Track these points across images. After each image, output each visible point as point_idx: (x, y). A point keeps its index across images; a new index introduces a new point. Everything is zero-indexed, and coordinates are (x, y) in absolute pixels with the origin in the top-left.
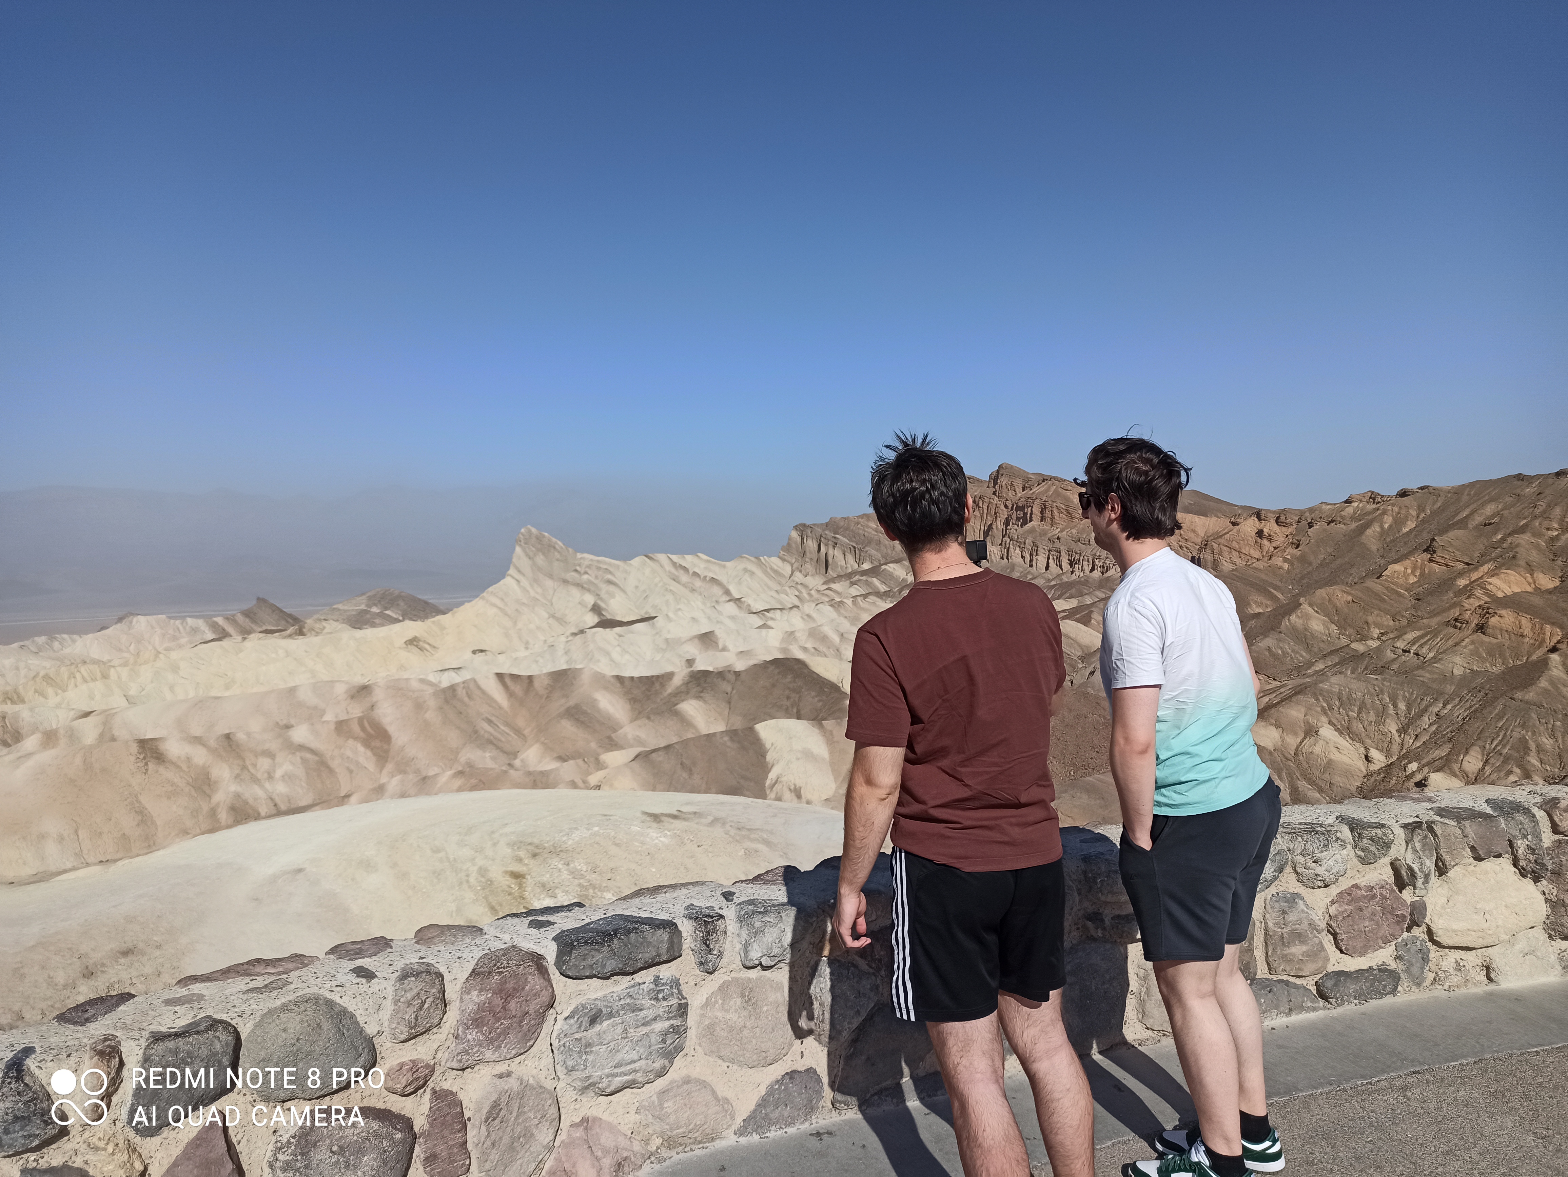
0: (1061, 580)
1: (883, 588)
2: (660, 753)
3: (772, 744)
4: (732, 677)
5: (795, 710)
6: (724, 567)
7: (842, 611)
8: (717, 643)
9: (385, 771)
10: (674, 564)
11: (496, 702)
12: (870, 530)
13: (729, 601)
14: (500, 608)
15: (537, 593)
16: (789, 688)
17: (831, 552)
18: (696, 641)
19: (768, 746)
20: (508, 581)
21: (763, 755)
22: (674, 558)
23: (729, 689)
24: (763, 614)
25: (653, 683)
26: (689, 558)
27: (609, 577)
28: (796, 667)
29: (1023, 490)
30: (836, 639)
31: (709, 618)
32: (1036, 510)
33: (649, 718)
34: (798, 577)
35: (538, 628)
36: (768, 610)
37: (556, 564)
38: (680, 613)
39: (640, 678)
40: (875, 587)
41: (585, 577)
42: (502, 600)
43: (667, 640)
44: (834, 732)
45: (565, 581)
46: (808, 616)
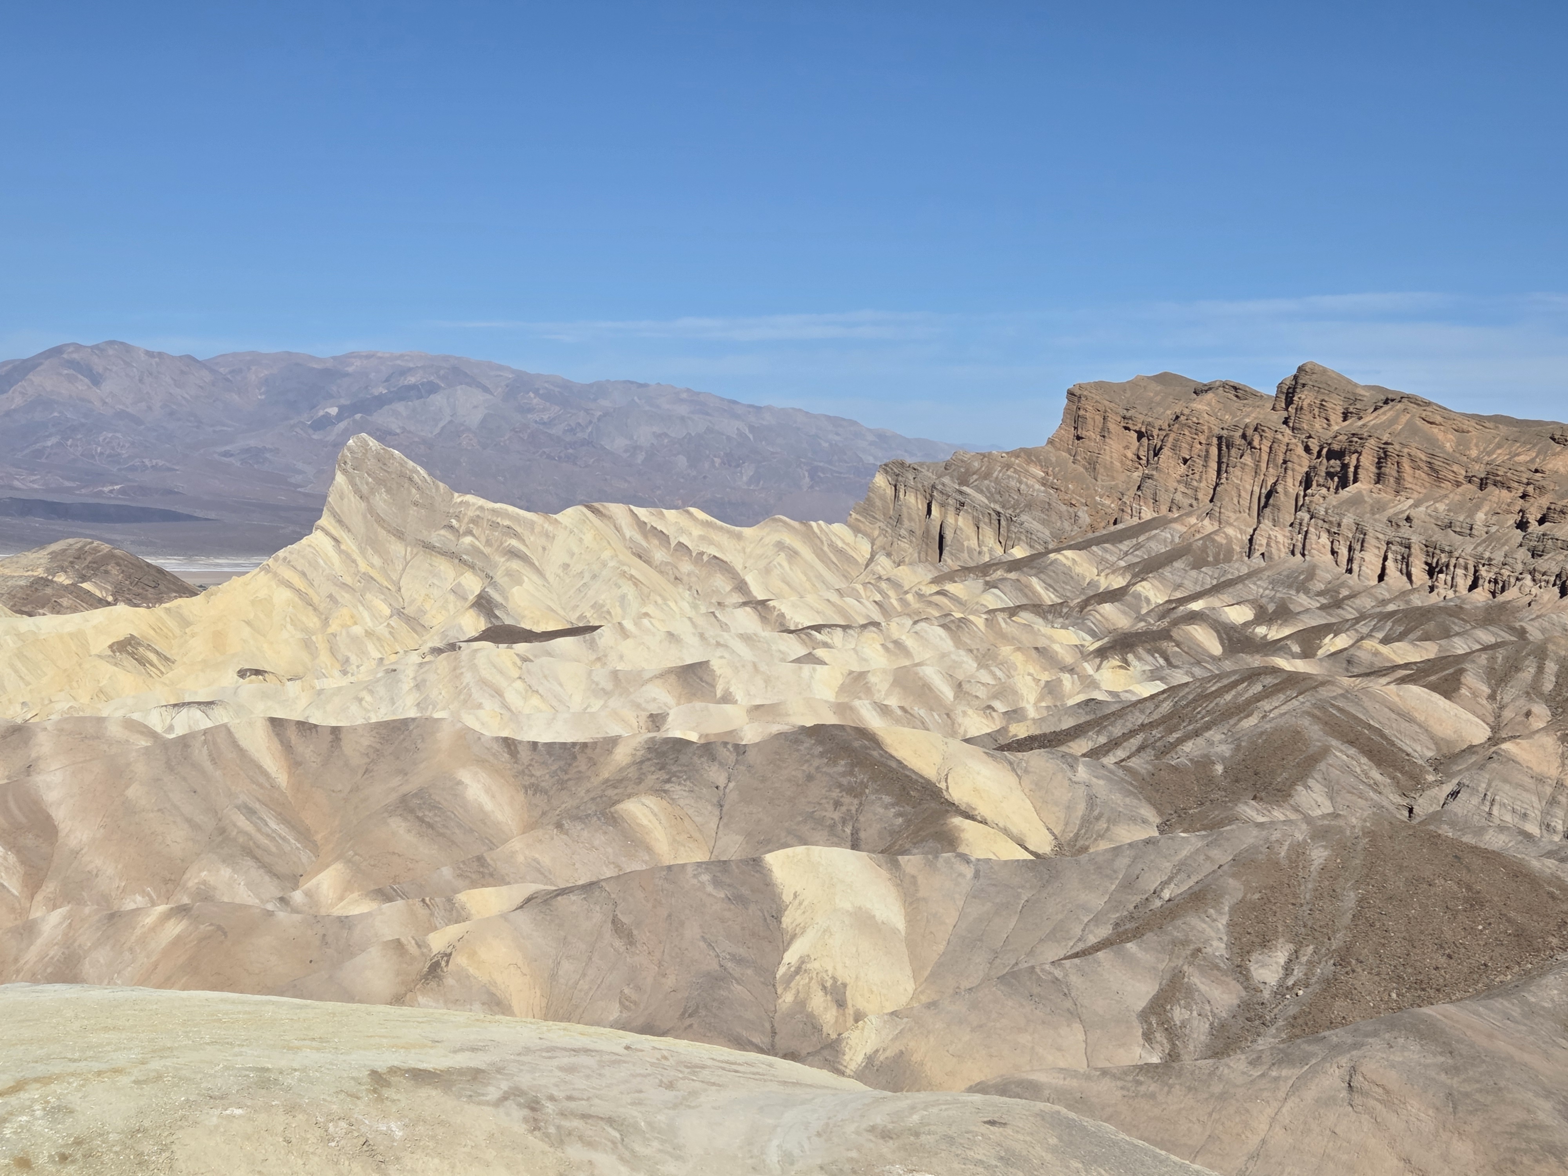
0: (1408, 602)
1: (1049, 597)
2: (573, 897)
3: (795, 895)
4: (732, 758)
5: (848, 830)
6: (739, 537)
7: (966, 639)
8: (713, 686)
9: (39, 897)
10: (641, 525)
11: (266, 774)
12: (1031, 482)
13: (745, 604)
14: (298, 591)
15: (372, 566)
16: (840, 786)
17: (950, 519)
18: (672, 678)
19: (787, 897)
20: (317, 539)
21: (777, 918)
22: (642, 513)
23: (721, 780)
24: (809, 635)
25: (575, 758)
26: (671, 514)
27: (514, 542)
28: (856, 744)
29: (1345, 420)
30: (947, 692)
31: (702, 636)
32: (1368, 461)
33: (559, 826)
34: (883, 565)
35: (369, 634)
36: (818, 628)
37: (413, 511)
38: (646, 621)
39: (550, 746)
40: (1034, 592)
41: (468, 540)
42: (304, 574)
43: (615, 674)
44: (921, 880)
45: (428, 547)
46: (897, 643)
